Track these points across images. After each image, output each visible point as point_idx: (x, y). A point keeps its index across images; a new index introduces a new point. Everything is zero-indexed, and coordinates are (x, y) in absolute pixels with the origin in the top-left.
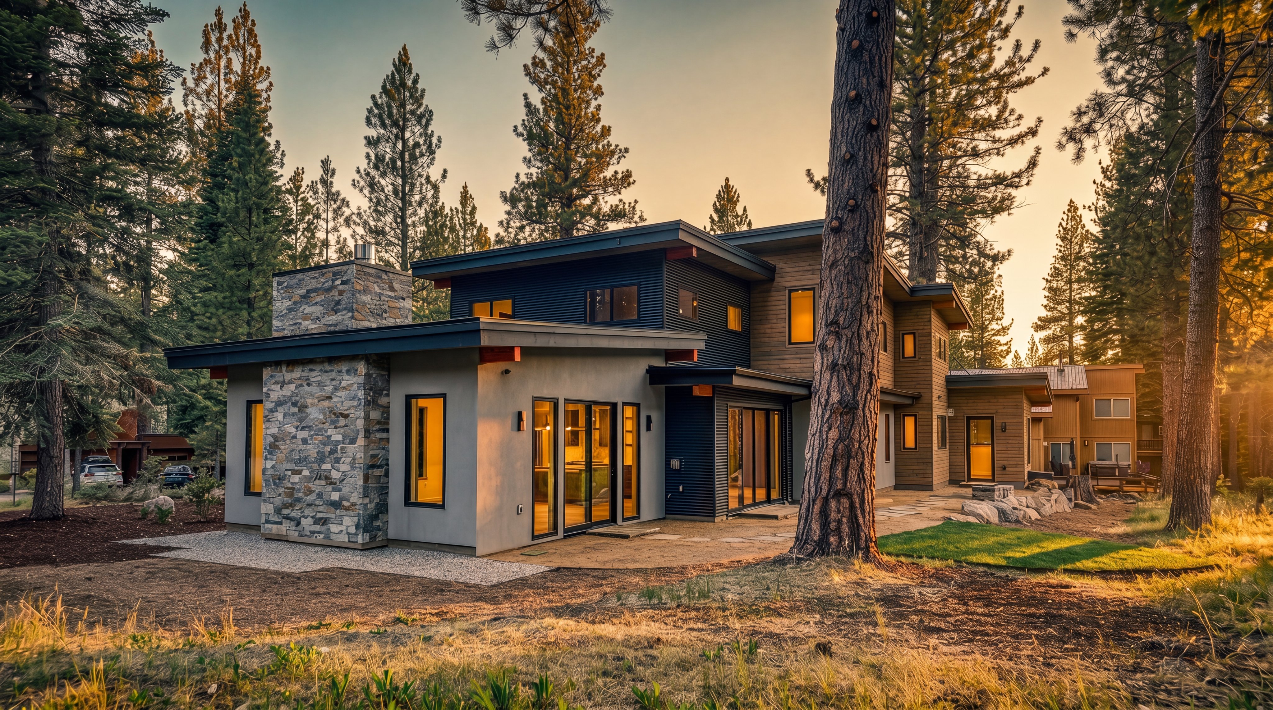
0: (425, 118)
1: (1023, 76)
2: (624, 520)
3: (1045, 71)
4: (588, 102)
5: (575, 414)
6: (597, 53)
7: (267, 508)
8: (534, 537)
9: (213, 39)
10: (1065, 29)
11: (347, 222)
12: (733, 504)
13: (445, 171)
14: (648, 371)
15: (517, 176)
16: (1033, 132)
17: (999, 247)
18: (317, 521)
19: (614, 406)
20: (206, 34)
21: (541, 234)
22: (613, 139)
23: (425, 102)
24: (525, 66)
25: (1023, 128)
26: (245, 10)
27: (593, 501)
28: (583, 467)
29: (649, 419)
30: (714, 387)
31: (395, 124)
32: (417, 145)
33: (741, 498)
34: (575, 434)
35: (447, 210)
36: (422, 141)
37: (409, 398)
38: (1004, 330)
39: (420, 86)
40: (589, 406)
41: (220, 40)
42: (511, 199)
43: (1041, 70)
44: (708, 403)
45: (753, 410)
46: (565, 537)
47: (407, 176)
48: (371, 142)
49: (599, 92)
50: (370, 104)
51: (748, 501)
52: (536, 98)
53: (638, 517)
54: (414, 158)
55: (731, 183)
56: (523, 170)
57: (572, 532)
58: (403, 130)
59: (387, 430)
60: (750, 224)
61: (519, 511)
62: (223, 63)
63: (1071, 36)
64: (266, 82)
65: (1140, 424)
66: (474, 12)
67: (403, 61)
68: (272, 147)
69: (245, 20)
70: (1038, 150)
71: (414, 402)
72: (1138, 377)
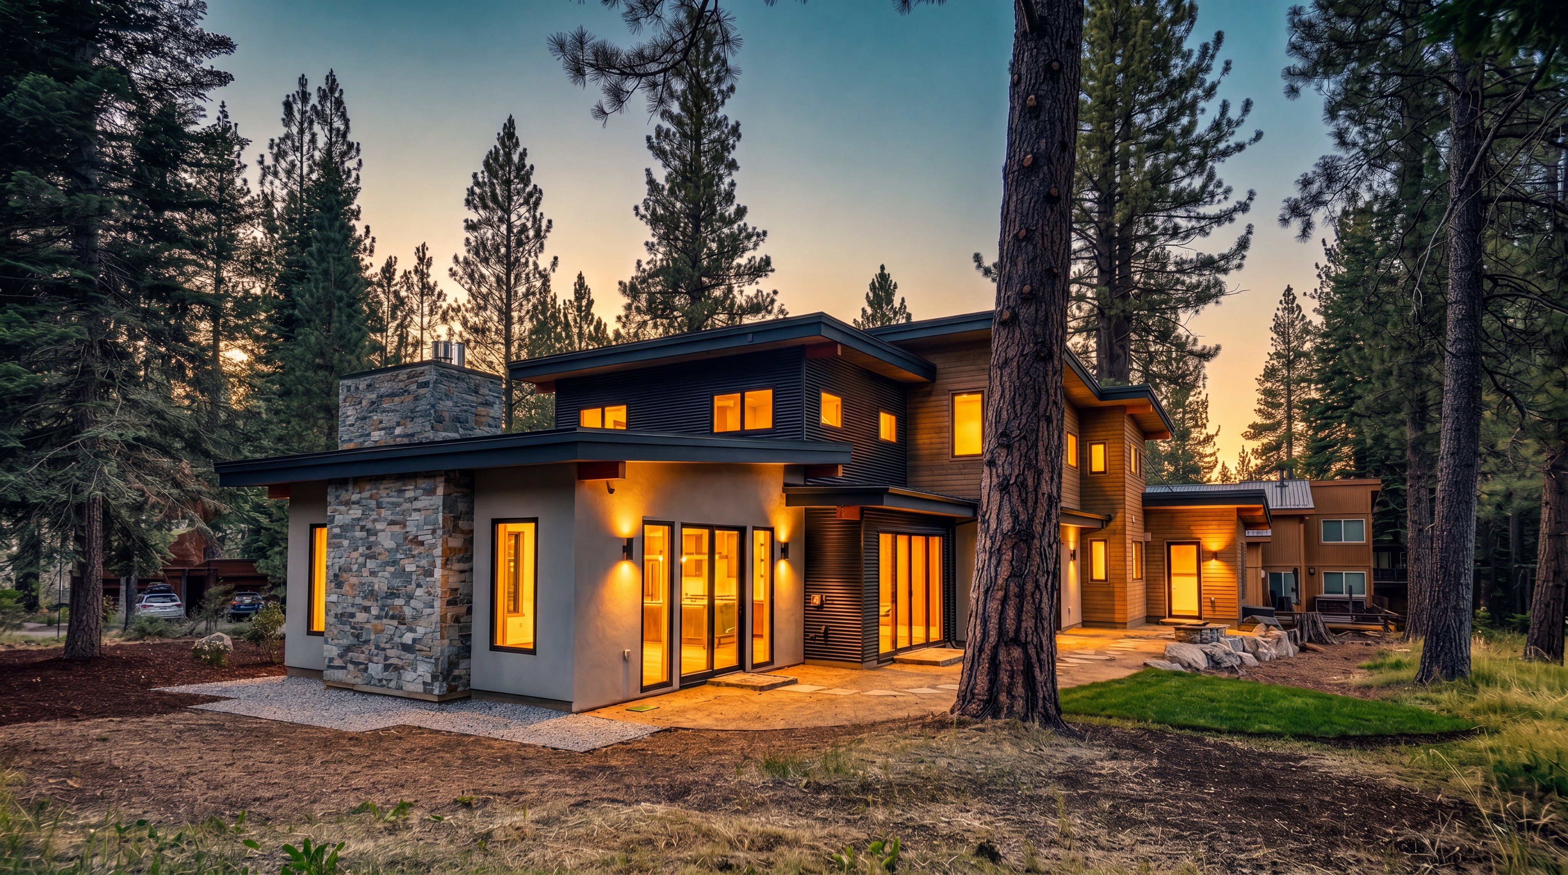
0: (534, 199)
1: (1232, 141)
2: (754, 667)
3: (1259, 135)
4: (721, 178)
5: (696, 539)
6: (731, 122)
7: (330, 651)
8: (643, 689)
9: (296, 109)
10: (1284, 84)
11: (444, 319)
12: (884, 648)
13: (556, 258)
14: (783, 490)
15: (639, 263)
16: (1244, 207)
17: (1205, 342)
18: (387, 668)
19: (742, 531)
20: (288, 106)
21: (666, 331)
22: (750, 221)
23: (534, 180)
24: (649, 138)
25: (1231, 203)
26: (332, 78)
27: (717, 642)
28: (704, 603)
29: (784, 546)
30: (862, 510)
31: (499, 204)
32: (524, 228)
33: (894, 639)
34: (696, 564)
35: (559, 302)
36: (529, 224)
37: (495, 523)
38: (1209, 439)
39: (528, 162)
40: (713, 529)
41: (302, 112)
42: (631, 290)
43: (1253, 135)
44: (854, 527)
45: (910, 534)
46: (682, 688)
47: (511, 264)
48: (471, 227)
49: (733, 166)
50: (471, 184)
51: (902, 643)
52: (661, 175)
53: (772, 661)
54: (520, 243)
55: (887, 271)
56: (646, 256)
57: (691, 682)
58: (508, 211)
59: (471, 560)
60: (909, 316)
61: (624, 658)
62: (306, 139)
63: (1293, 91)
64: (356, 160)
65: (1375, 549)
66: (578, 71)
67: (509, 134)
68: (360, 231)
69: (332, 90)
70: (1250, 227)
71: (501, 526)
72: (1374, 494)
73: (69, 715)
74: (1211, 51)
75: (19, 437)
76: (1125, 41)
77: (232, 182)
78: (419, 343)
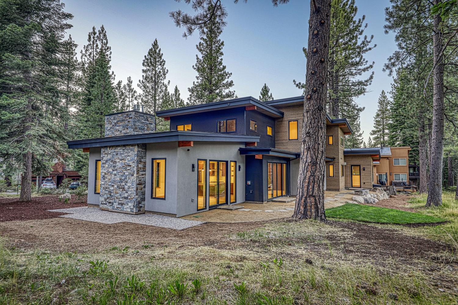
0: (163, 63)
1: (368, 47)
2: (231, 203)
4: (218, 58)
5: (213, 165)
6: (221, 41)
7: (102, 199)
8: (198, 210)
9: (92, 37)
10: (384, 30)
11: (136, 99)
12: (270, 197)
13: (169, 81)
14: (239, 150)
15: (194, 82)
16: (371, 67)
17: (360, 106)
18: (119, 204)
19: (227, 162)
20: (90, 36)
22: (227, 70)
23: (163, 58)
24: (197, 46)
25: (368, 65)
26: (103, 28)
27: (220, 196)
28: (216, 184)
29: (240, 167)
30: (263, 155)
31: (153, 65)
32: (160, 72)
33: (272, 194)
34: (213, 172)
35: (170, 94)
36: (162, 71)
37: (153, 159)
38: (360, 135)
39: (161, 53)
40: (218, 161)
41: (94, 38)
42: (191, 90)
43: (374, 46)
44: (261, 161)
45: (277, 163)
46: (209, 210)
47: (156, 83)
48: (144, 71)
49: (222, 54)
50: (144, 59)
51: (275, 196)
52: (200, 56)
53: (236, 202)
54: (159, 76)
55: (267, 85)
56: (196, 80)
57: (212, 208)
58: (155, 67)
59: (145, 171)
60: (273, 98)
61: (192, 201)
62: (95, 46)
63: (387, 32)
64: (109, 52)
65: (409, 167)
66: (178, 23)
67: (155, 44)
68: (111, 73)
69: (103, 31)
70: (373, 72)
71: (154, 161)
72: (409, 151)
73: (22, 219)
74: (361, 21)
75: (7, 134)
76: (337, 18)
77: (72, 58)
78: (128, 106)
